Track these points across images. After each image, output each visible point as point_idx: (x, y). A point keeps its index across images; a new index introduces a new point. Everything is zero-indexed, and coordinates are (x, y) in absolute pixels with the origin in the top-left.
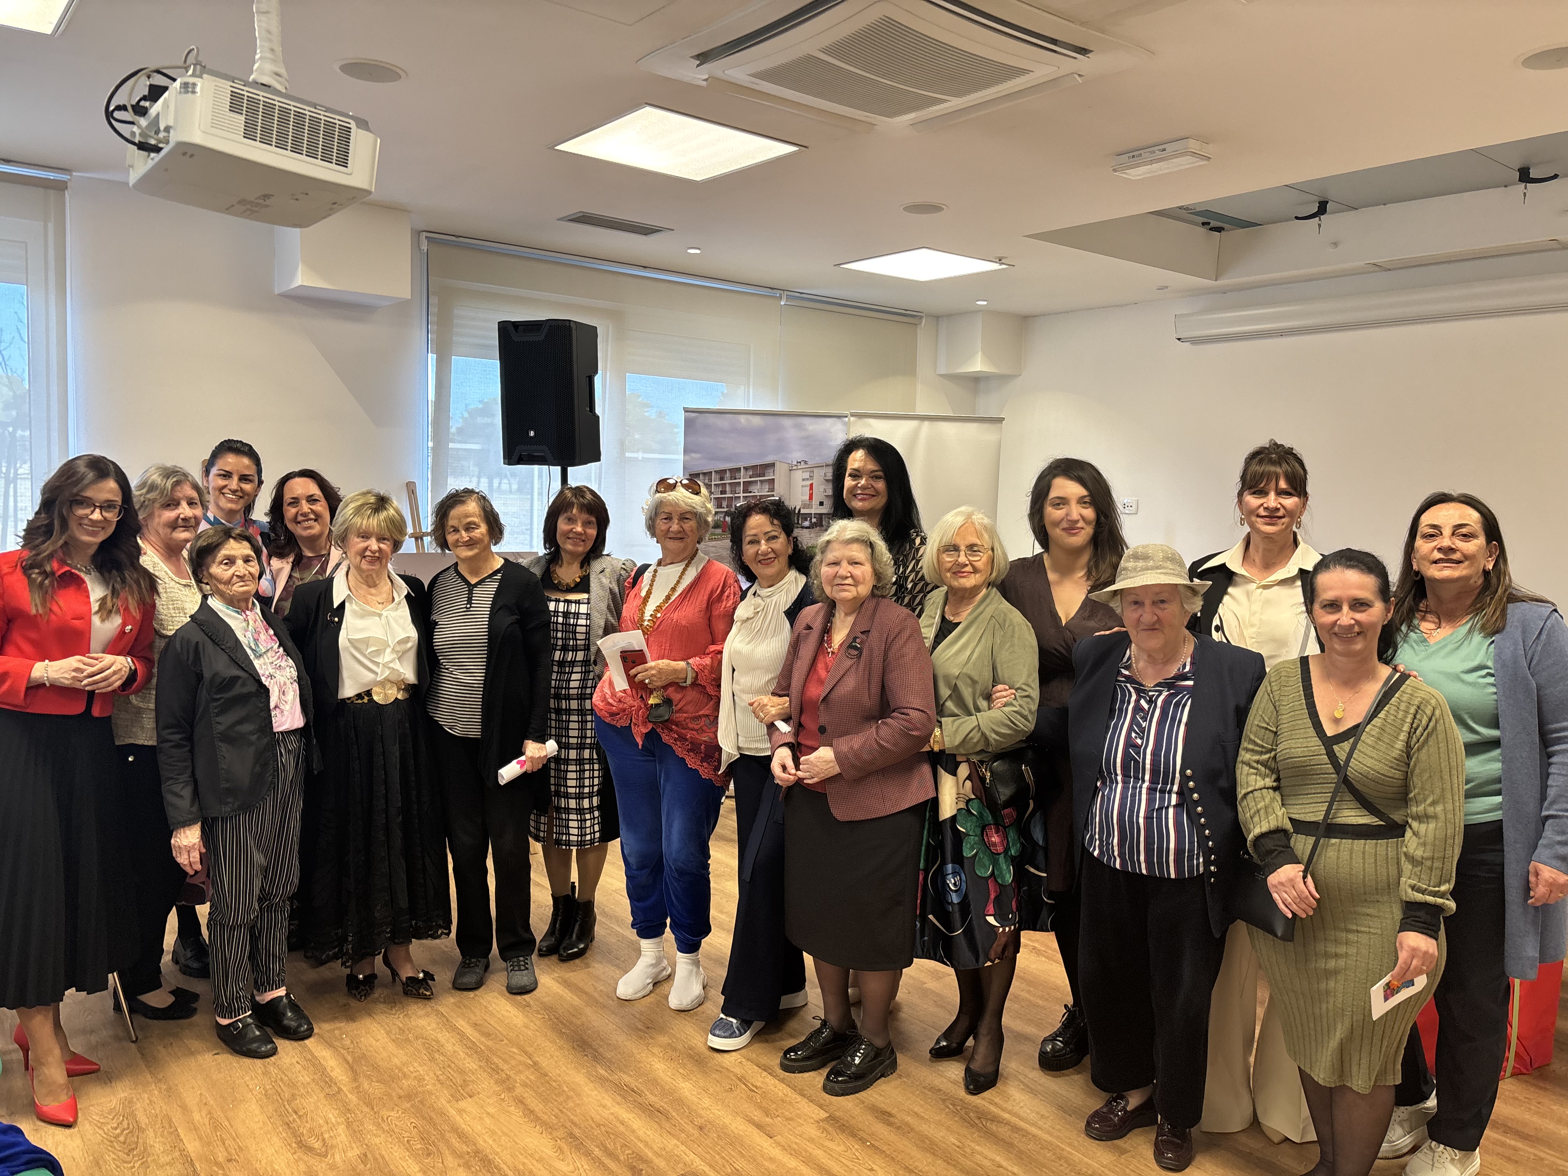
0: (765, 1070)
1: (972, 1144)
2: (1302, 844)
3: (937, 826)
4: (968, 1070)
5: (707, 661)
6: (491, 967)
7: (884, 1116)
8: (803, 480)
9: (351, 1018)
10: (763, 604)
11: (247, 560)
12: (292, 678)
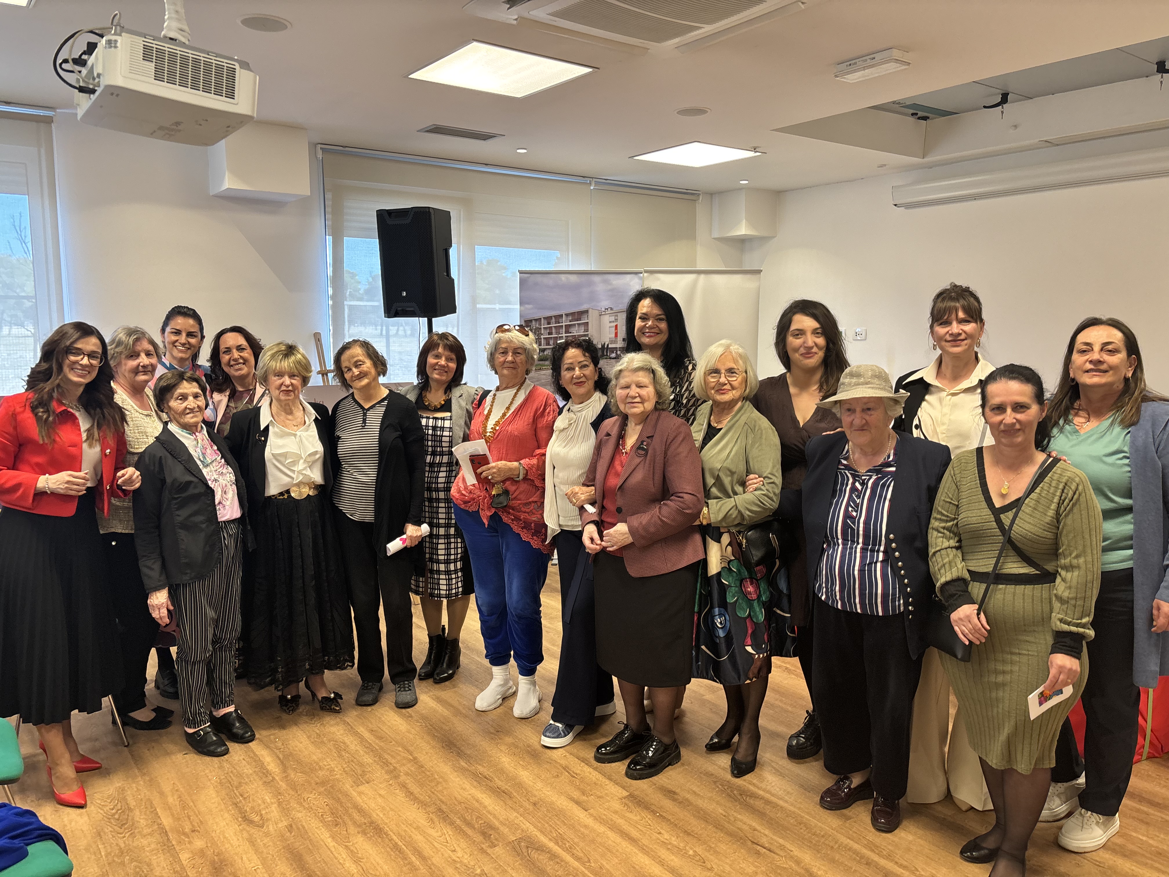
0: (582, 761)
1: (735, 814)
2: (977, 589)
3: (707, 580)
4: (733, 760)
5: (534, 461)
6: (384, 690)
7: (670, 794)
8: (610, 322)
9: (283, 727)
10: (575, 417)
11: (196, 396)
12: (231, 481)
